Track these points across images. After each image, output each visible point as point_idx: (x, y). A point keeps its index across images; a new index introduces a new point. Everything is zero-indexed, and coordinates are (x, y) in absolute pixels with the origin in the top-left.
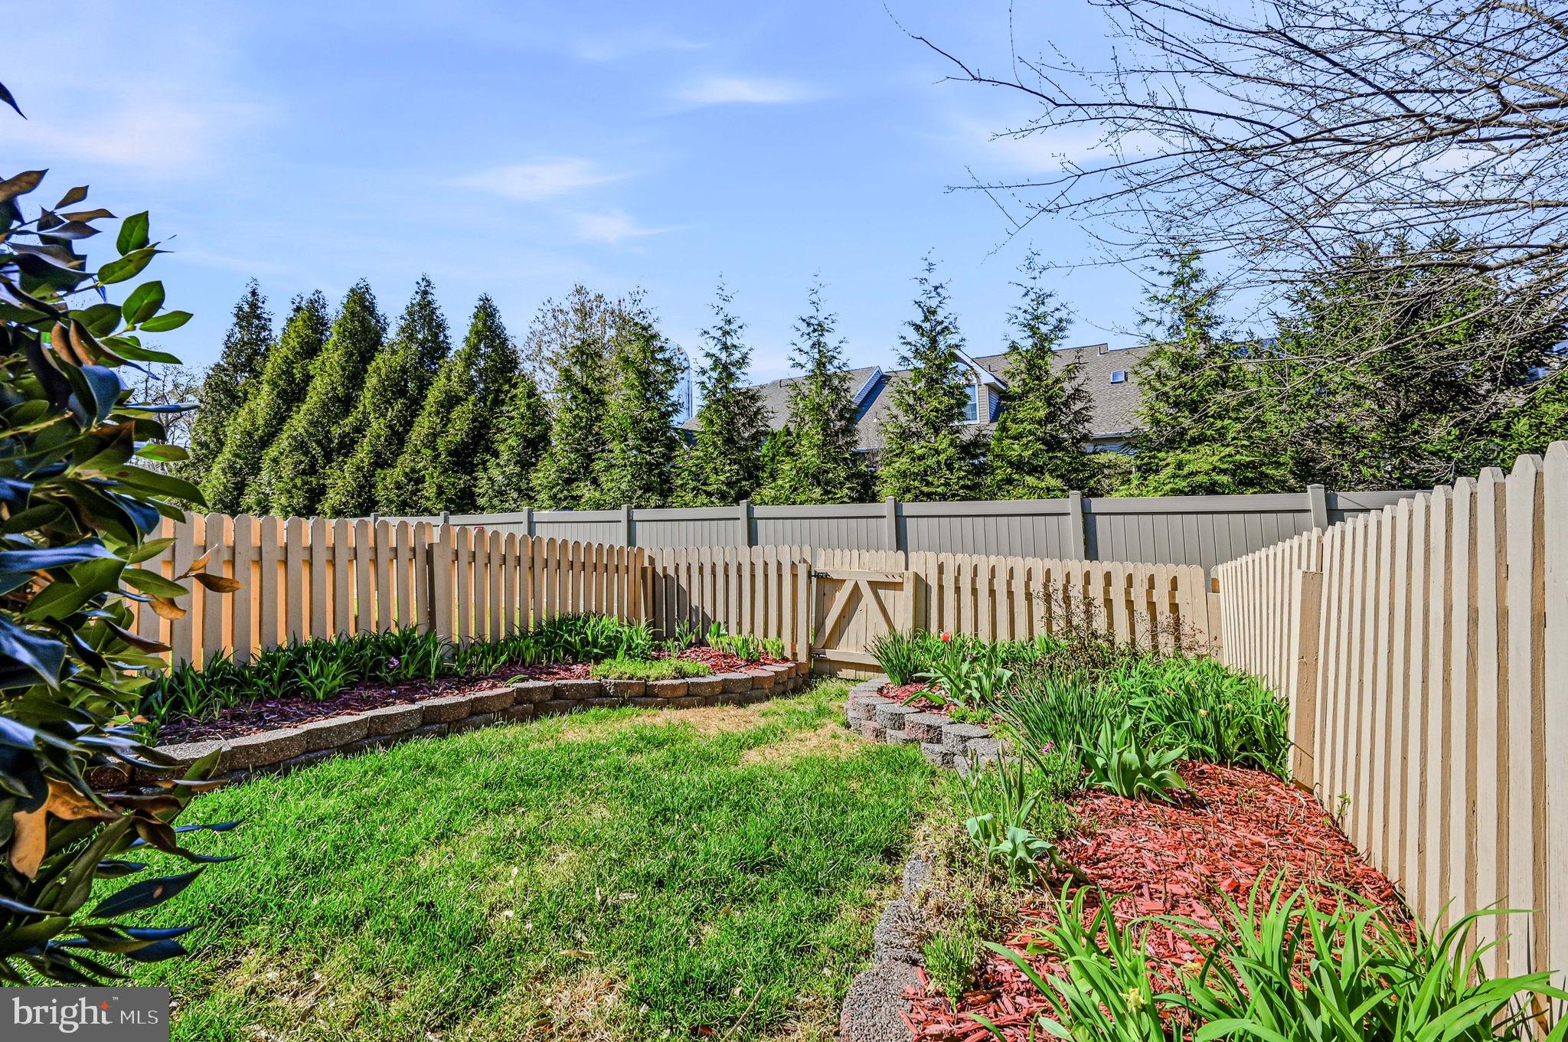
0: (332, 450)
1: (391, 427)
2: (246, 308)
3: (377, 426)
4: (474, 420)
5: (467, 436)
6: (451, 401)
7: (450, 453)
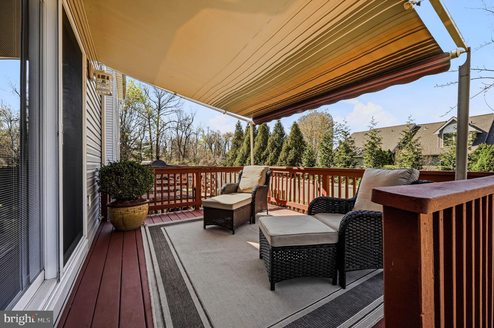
0: (261, 159)
1: (274, 155)
2: (238, 125)
3: (271, 155)
4: (294, 154)
5: (294, 158)
6: (289, 149)
7: (290, 162)
